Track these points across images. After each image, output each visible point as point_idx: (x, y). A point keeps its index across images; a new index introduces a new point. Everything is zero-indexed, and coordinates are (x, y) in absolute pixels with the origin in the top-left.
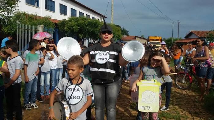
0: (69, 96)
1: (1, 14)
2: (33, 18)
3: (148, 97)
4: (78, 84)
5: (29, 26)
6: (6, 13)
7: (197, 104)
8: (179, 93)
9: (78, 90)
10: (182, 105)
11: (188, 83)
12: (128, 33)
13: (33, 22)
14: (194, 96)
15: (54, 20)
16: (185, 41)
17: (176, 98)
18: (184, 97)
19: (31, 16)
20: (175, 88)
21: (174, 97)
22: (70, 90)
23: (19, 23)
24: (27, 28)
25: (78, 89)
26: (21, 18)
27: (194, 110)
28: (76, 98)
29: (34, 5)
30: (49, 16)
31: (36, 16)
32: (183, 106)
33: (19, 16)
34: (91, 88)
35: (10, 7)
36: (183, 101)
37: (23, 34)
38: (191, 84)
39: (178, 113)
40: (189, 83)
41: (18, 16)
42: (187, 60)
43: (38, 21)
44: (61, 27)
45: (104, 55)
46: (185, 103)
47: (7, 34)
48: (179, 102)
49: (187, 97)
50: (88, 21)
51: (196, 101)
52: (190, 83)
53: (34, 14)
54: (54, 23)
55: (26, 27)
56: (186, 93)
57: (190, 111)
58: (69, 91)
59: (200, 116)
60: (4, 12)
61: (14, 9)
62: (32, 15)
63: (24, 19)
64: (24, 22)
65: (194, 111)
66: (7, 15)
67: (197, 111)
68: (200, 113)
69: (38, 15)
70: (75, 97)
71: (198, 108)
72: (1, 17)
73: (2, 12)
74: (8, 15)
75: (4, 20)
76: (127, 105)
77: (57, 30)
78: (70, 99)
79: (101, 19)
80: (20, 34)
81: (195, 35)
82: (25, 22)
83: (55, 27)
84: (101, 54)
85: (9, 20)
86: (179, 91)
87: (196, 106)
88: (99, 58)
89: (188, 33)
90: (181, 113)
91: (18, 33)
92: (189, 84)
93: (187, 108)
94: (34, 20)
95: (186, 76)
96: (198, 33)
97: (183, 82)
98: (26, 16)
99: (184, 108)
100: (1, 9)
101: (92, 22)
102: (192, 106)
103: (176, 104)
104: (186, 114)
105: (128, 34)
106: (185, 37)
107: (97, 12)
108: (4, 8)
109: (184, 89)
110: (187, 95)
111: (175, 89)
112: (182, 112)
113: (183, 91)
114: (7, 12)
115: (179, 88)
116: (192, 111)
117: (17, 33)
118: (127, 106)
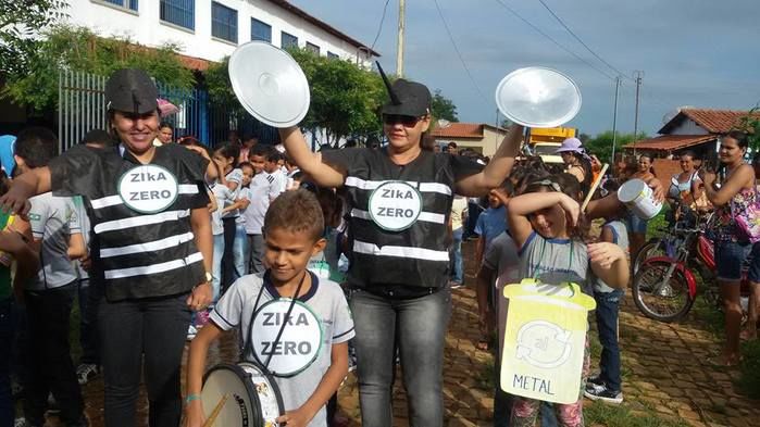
0: (268, 344)
1: (3, 30)
2: (118, 52)
3: (542, 344)
4: (299, 296)
5: (101, 79)
6: (21, 27)
7: (717, 376)
8: (650, 335)
9: (303, 320)
10: (662, 378)
11: (683, 299)
12: (452, 112)
13: (116, 63)
14: (704, 347)
15: (190, 60)
16: (660, 146)
17: (637, 352)
18: (669, 349)
19: (110, 42)
20: (635, 315)
21: (632, 349)
22: (273, 320)
23: (65, 68)
24: (96, 87)
25: (302, 315)
26: (74, 50)
27: (707, 397)
28: (296, 349)
29: (121, 4)
30: (174, 45)
31: (127, 43)
32: (666, 382)
33: (65, 42)
34: (347, 313)
35: (35, 8)
36: (666, 362)
37: (80, 107)
38: (690, 302)
39: (652, 409)
40: (685, 297)
41: (62, 42)
42: (677, 215)
43: (134, 61)
44: (216, 84)
45: (399, 195)
46: (671, 373)
47: (21, 105)
48: (652, 369)
49: (679, 347)
50: (315, 65)
51: (713, 366)
52: (689, 299)
53: (121, 36)
54: (192, 71)
55: (91, 83)
56: (672, 333)
57: (695, 400)
58: (265, 323)
59: (731, 419)
60: (15, 22)
61: (51, 13)
62: (113, 41)
63: (83, 54)
64: (84, 65)
65: (709, 402)
66: (23, 37)
67: (720, 401)
68: (730, 411)
69: (134, 40)
70: (291, 348)
71: (722, 392)
72: (3, 42)
73: (7, 23)
74: (29, 37)
75: (14, 54)
76: (463, 376)
77: (204, 97)
78: (271, 354)
79: (360, 60)
80: (69, 108)
81: (697, 124)
82: (87, 63)
83: (195, 85)
84: (390, 194)
85: (31, 54)
86: (648, 327)
87: (715, 382)
88: (384, 209)
89: (670, 119)
90: (663, 409)
91: (64, 104)
92: (685, 302)
93: (682, 389)
94: (119, 59)
95: (676, 270)
96: (709, 116)
97: (664, 293)
98: (90, 44)
99: (670, 390)
100: (4, 12)
101: (331, 69)
102: (701, 384)
103: (640, 376)
104: (682, 414)
105: (455, 116)
106: (660, 132)
107: (344, 33)
108: (16, 10)
109: (668, 321)
110: (679, 343)
111: (632, 317)
112: (665, 405)
113: (662, 325)
114: (25, 25)
115: (647, 316)
116: (703, 401)
117: (60, 104)
118: (463, 380)
